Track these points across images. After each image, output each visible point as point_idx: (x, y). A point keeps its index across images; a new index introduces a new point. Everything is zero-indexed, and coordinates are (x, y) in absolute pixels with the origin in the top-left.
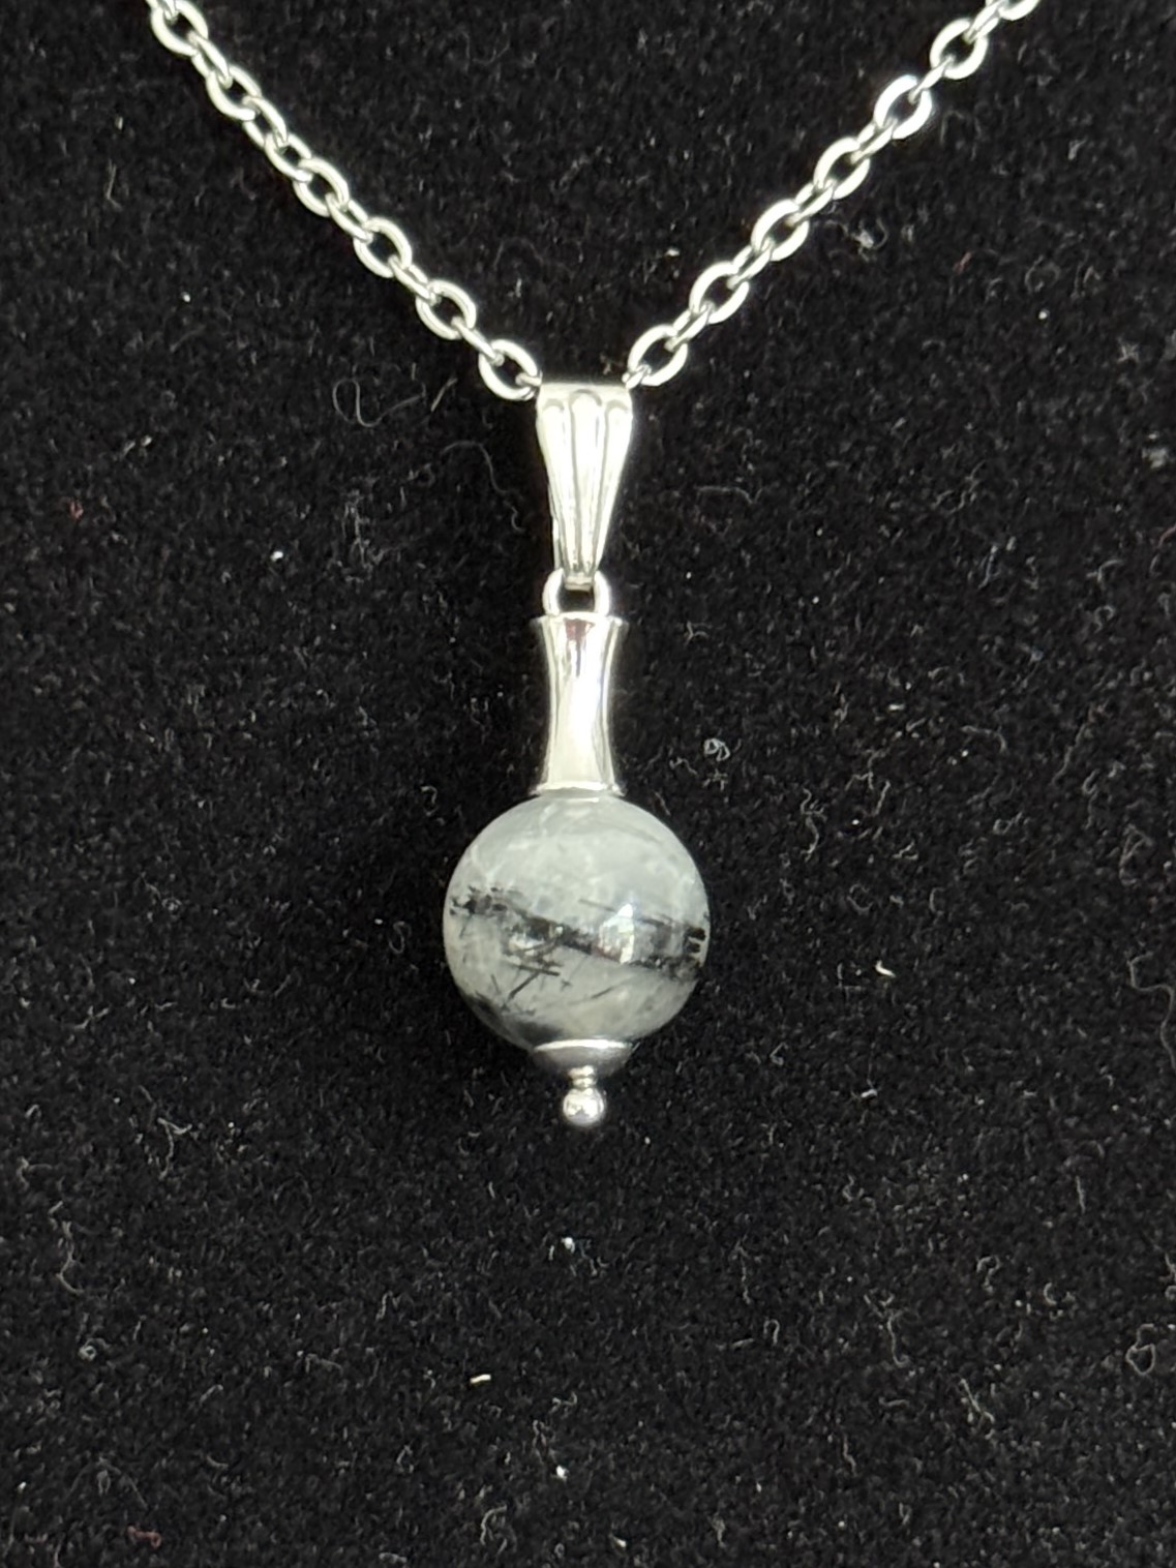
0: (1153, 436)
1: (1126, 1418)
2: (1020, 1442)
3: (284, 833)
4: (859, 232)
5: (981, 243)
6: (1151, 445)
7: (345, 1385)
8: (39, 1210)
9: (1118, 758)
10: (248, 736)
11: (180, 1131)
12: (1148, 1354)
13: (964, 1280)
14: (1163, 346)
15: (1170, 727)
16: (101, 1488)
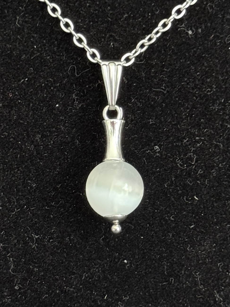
2: (228, 305)
3: (59, 169)
4: (188, 31)
5: (216, 32)
7: (76, 294)
8: (5, 255)
10: (50, 146)
11: (37, 237)
13: (215, 268)
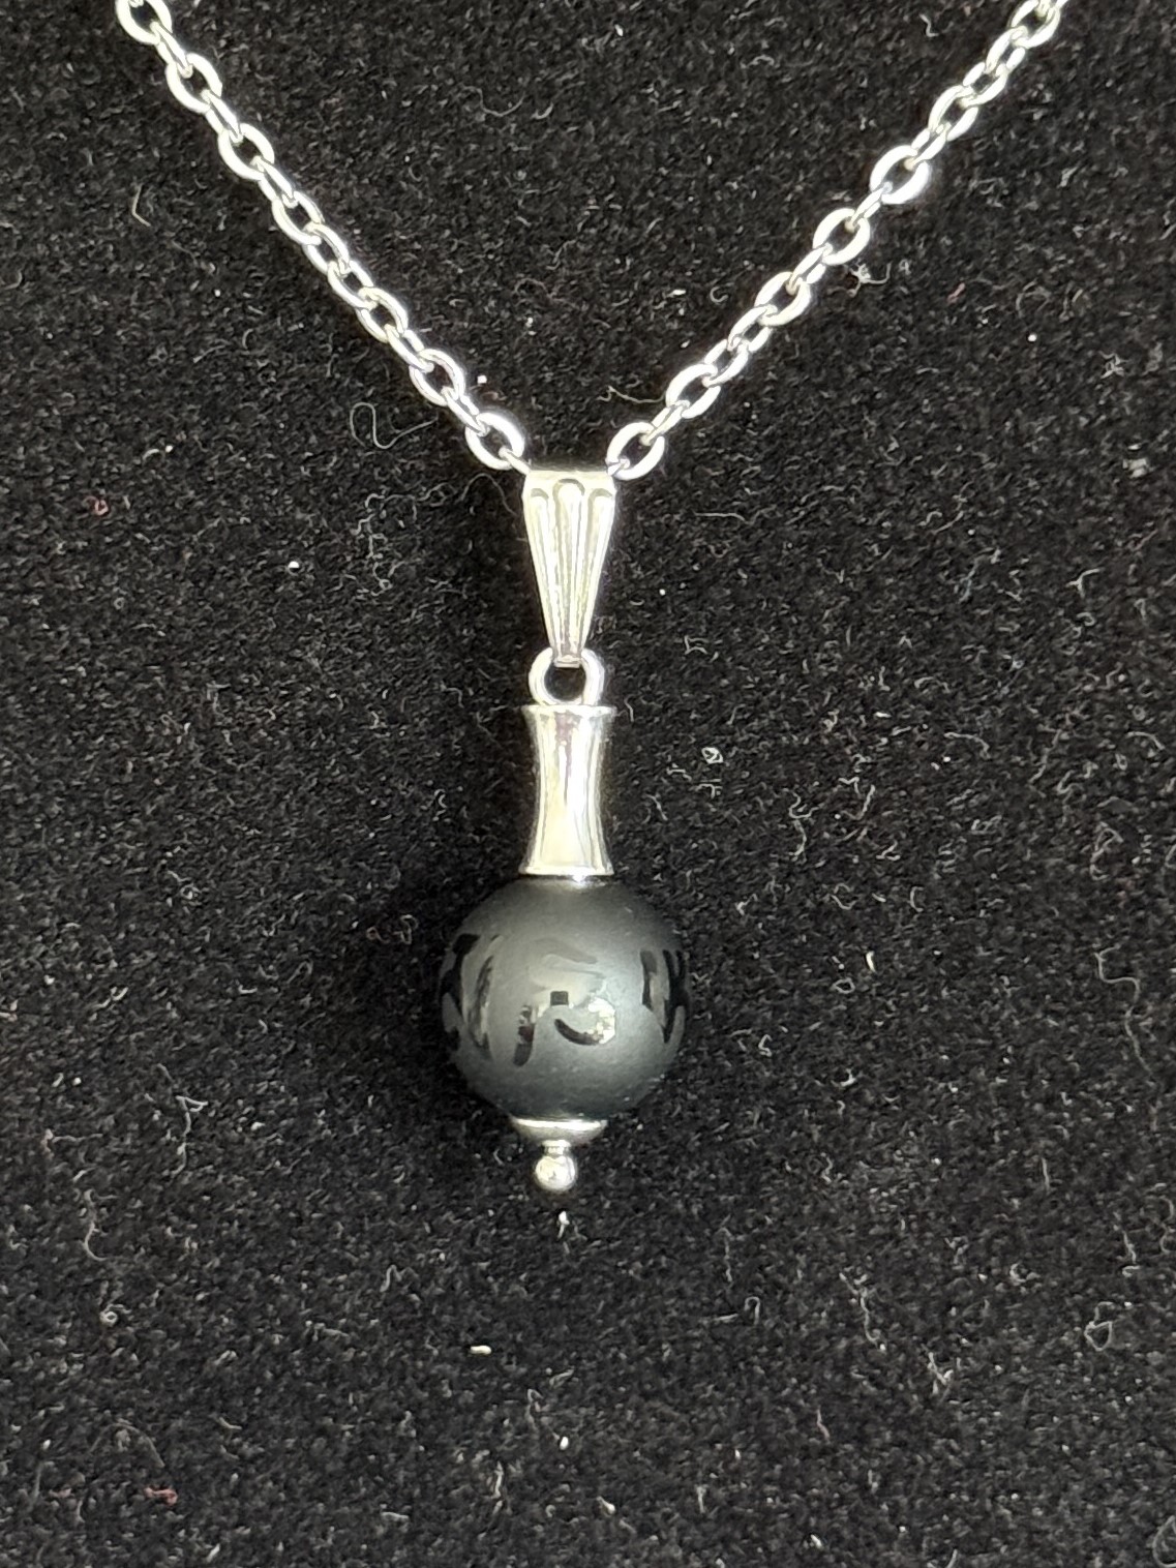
0: (1134, 447)
1: (1084, 1390)
4: (857, 269)
5: (976, 272)
6: (1134, 455)
7: (350, 1354)
8: (62, 1180)
9: (1092, 758)
12: (1105, 1331)
13: (935, 1258)
14: (1147, 359)
15: (1142, 726)
16: (121, 1448)
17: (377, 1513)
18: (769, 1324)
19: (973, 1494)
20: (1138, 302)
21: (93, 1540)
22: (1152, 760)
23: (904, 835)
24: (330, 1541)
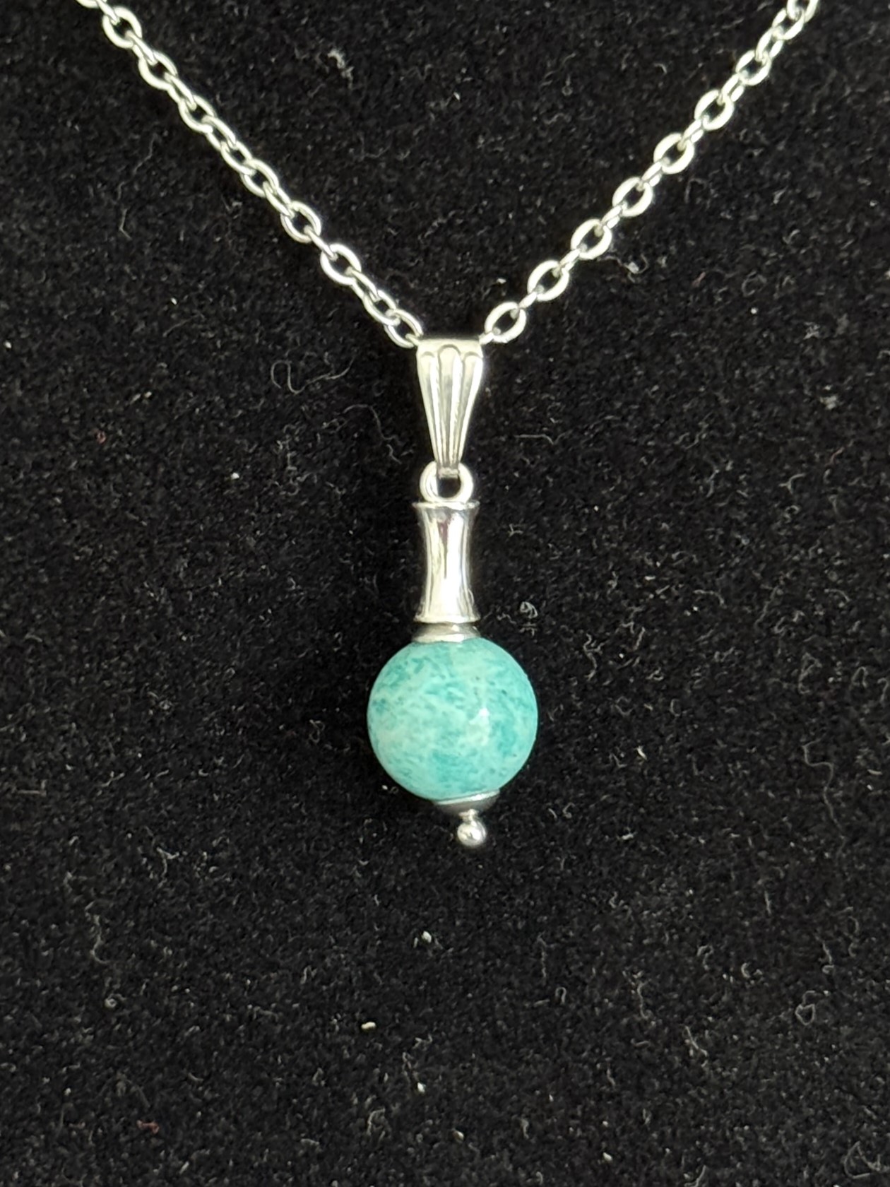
0: (828, 388)
1: (795, 1053)
2: (724, 1069)
3: (240, 660)
4: (628, 263)
5: (712, 264)
6: (828, 394)
7: (279, 1028)
8: (79, 907)
9: (800, 608)
10: (215, 594)
11: (171, 857)
12: (810, 1011)
13: (690, 961)
14: (836, 325)
15: (835, 585)
16: (119, 1093)
17: (298, 1141)
18: (573, 1006)
19: (718, 1125)
20: (829, 285)
21: (102, 1159)
22: (842, 609)
23: (665, 662)
24: (265, 1159)
